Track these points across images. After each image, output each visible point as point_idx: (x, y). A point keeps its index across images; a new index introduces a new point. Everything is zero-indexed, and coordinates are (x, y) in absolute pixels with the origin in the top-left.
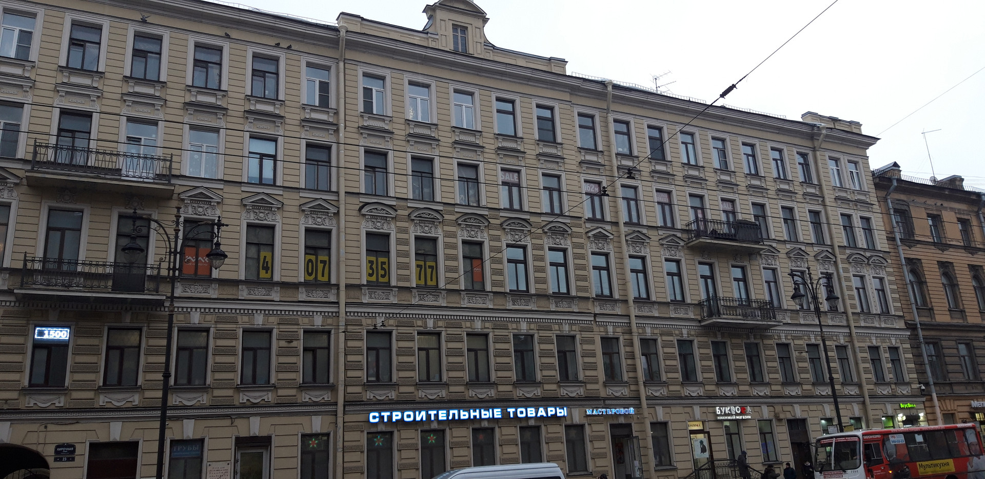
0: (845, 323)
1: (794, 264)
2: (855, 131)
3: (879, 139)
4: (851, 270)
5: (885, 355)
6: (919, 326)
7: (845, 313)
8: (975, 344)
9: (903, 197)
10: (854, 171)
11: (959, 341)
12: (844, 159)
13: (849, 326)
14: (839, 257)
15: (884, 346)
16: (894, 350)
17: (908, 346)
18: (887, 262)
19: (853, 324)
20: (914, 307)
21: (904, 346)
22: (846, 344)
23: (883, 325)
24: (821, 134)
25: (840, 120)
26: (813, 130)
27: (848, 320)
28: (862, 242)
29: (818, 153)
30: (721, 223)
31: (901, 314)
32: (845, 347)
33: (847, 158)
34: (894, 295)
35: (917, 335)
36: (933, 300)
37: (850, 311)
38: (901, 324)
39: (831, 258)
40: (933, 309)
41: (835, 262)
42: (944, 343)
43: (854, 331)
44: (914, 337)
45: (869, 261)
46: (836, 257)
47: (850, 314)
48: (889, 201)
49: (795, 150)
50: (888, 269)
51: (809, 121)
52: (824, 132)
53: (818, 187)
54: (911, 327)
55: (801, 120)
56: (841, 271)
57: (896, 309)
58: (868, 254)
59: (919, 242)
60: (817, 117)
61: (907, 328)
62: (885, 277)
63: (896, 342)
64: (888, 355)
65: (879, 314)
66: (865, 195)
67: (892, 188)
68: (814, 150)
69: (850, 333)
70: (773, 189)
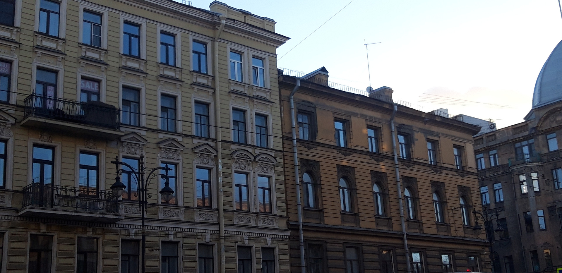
0: (215, 220)
1: (164, 155)
2: (267, 28)
3: (289, 38)
4: (233, 166)
5: (256, 256)
6: (301, 227)
7: (218, 210)
8: (365, 248)
9: (310, 99)
10: (258, 67)
11: (348, 245)
12: (248, 54)
13: (219, 224)
14: (220, 151)
15: (257, 246)
16: (268, 251)
17: (286, 247)
18: (277, 161)
19: (223, 222)
20: (300, 208)
21: (281, 247)
22: (213, 243)
23: (260, 225)
24: (220, 24)
25: (252, 15)
26: (213, 19)
27: (219, 217)
28: (253, 139)
29: (217, 44)
30: (74, 103)
31: (284, 214)
32: (212, 246)
33: (251, 53)
34: (279, 195)
35: (298, 236)
36: (324, 202)
37: (222, 208)
38: (283, 224)
39: (212, 153)
40: (323, 212)
41: (216, 157)
42: (329, 246)
43: (223, 229)
44: (295, 238)
45: (255, 157)
46: (217, 151)
47: (222, 211)
48: (292, 101)
49: (191, 38)
50: (277, 168)
51: (216, 11)
52: (223, 22)
53: (211, 78)
54: (293, 227)
55: (209, 9)
56: (220, 166)
57: (279, 208)
58: (257, 151)
59: (320, 144)
60: (224, 8)
61: (289, 228)
62: (273, 176)
63: (272, 243)
64: (260, 256)
65: (257, 214)
66: (266, 92)
67: (296, 87)
68: (213, 40)
69: (219, 231)
70: (155, 74)
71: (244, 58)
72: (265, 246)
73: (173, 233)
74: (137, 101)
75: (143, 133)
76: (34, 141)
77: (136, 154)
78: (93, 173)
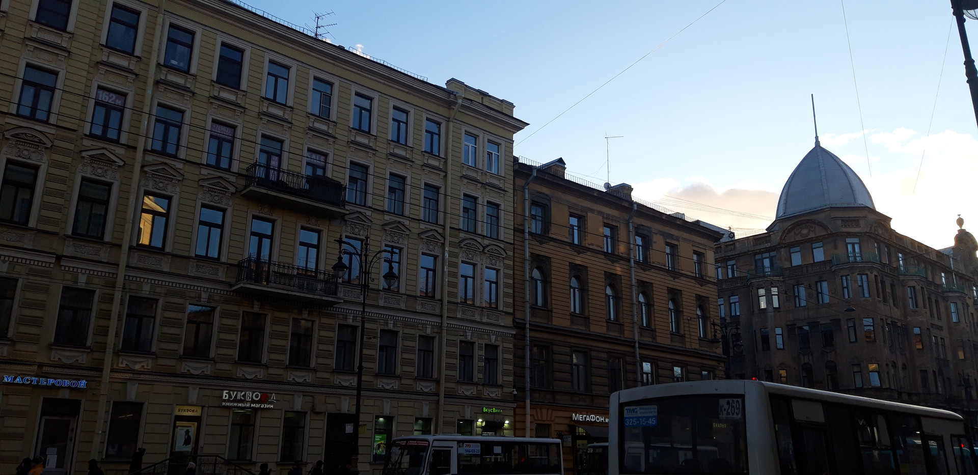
0: (438, 312)
1: (389, 238)
2: (505, 111)
3: (528, 124)
4: (460, 256)
5: (479, 353)
6: (528, 326)
7: (441, 300)
8: (593, 354)
9: (546, 190)
10: (493, 153)
11: (575, 349)
12: (483, 138)
13: (441, 316)
14: (448, 239)
15: (480, 342)
16: (492, 348)
17: (511, 346)
18: (506, 253)
19: (445, 314)
20: (528, 306)
21: (506, 345)
22: (434, 335)
23: (485, 320)
24: (456, 103)
25: (490, 96)
26: (449, 97)
27: (442, 309)
28: (483, 228)
29: (451, 124)
30: (299, 176)
31: (511, 310)
32: (433, 338)
33: (487, 137)
34: (506, 290)
35: (525, 336)
36: (554, 302)
37: (446, 299)
38: (509, 321)
39: (439, 240)
40: (552, 311)
41: (443, 244)
42: (556, 348)
43: (446, 322)
44: (519, 339)
45: (484, 248)
46: (445, 239)
47: (445, 303)
48: (527, 191)
49: (425, 116)
50: (506, 261)
51: (453, 89)
52: (460, 101)
53: (443, 160)
54: (519, 325)
55: (445, 87)
56: (447, 255)
57: (506, 304)
58: (486, 242)
59: (553, 240)
60: (461, 86)
61: (514, 326)
62: (502, 269)
63: (496, 340)
64: (483, 353)
65: (483, 308)
66: (500, 180)
67: (531, 177)
68: (448, 120)
69: (441, 323)
70: (385, 152)
71: (479, 143)
72: (488, 342)
73: (392, 322)
74: (365, 179)
75: (368, 213)
76: (254, 213)
77: (359, 234)
78: (313, 251)
